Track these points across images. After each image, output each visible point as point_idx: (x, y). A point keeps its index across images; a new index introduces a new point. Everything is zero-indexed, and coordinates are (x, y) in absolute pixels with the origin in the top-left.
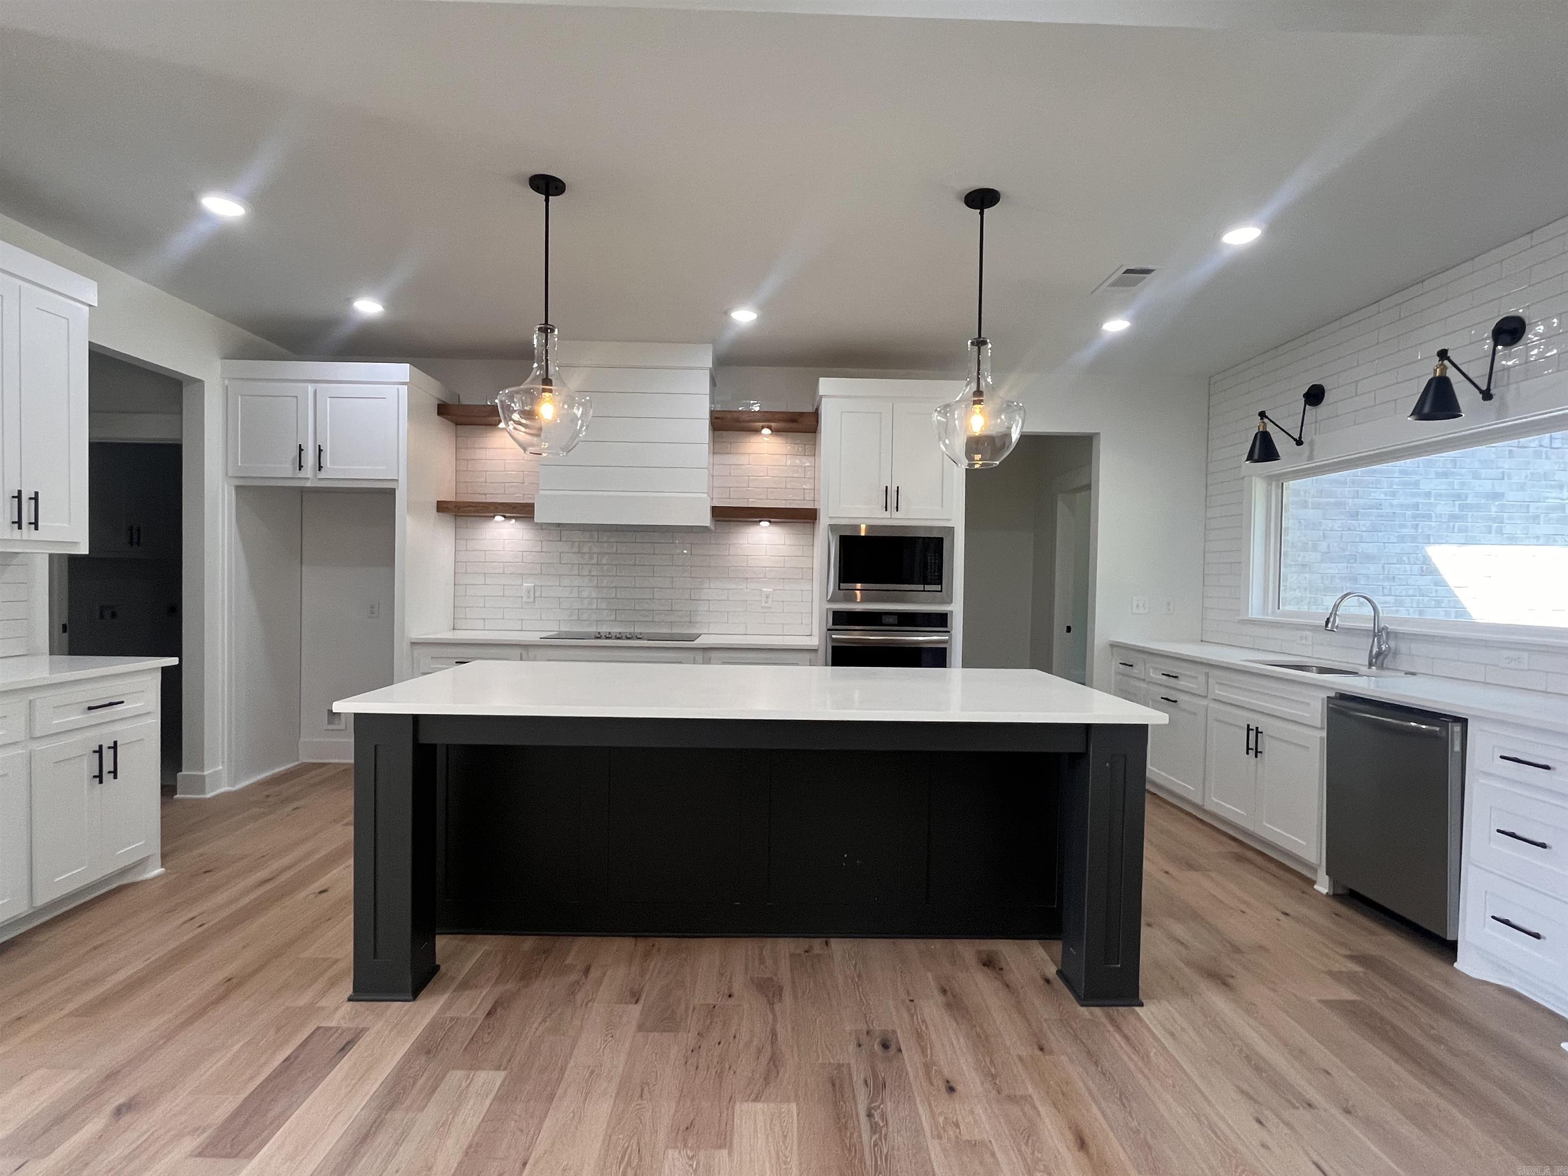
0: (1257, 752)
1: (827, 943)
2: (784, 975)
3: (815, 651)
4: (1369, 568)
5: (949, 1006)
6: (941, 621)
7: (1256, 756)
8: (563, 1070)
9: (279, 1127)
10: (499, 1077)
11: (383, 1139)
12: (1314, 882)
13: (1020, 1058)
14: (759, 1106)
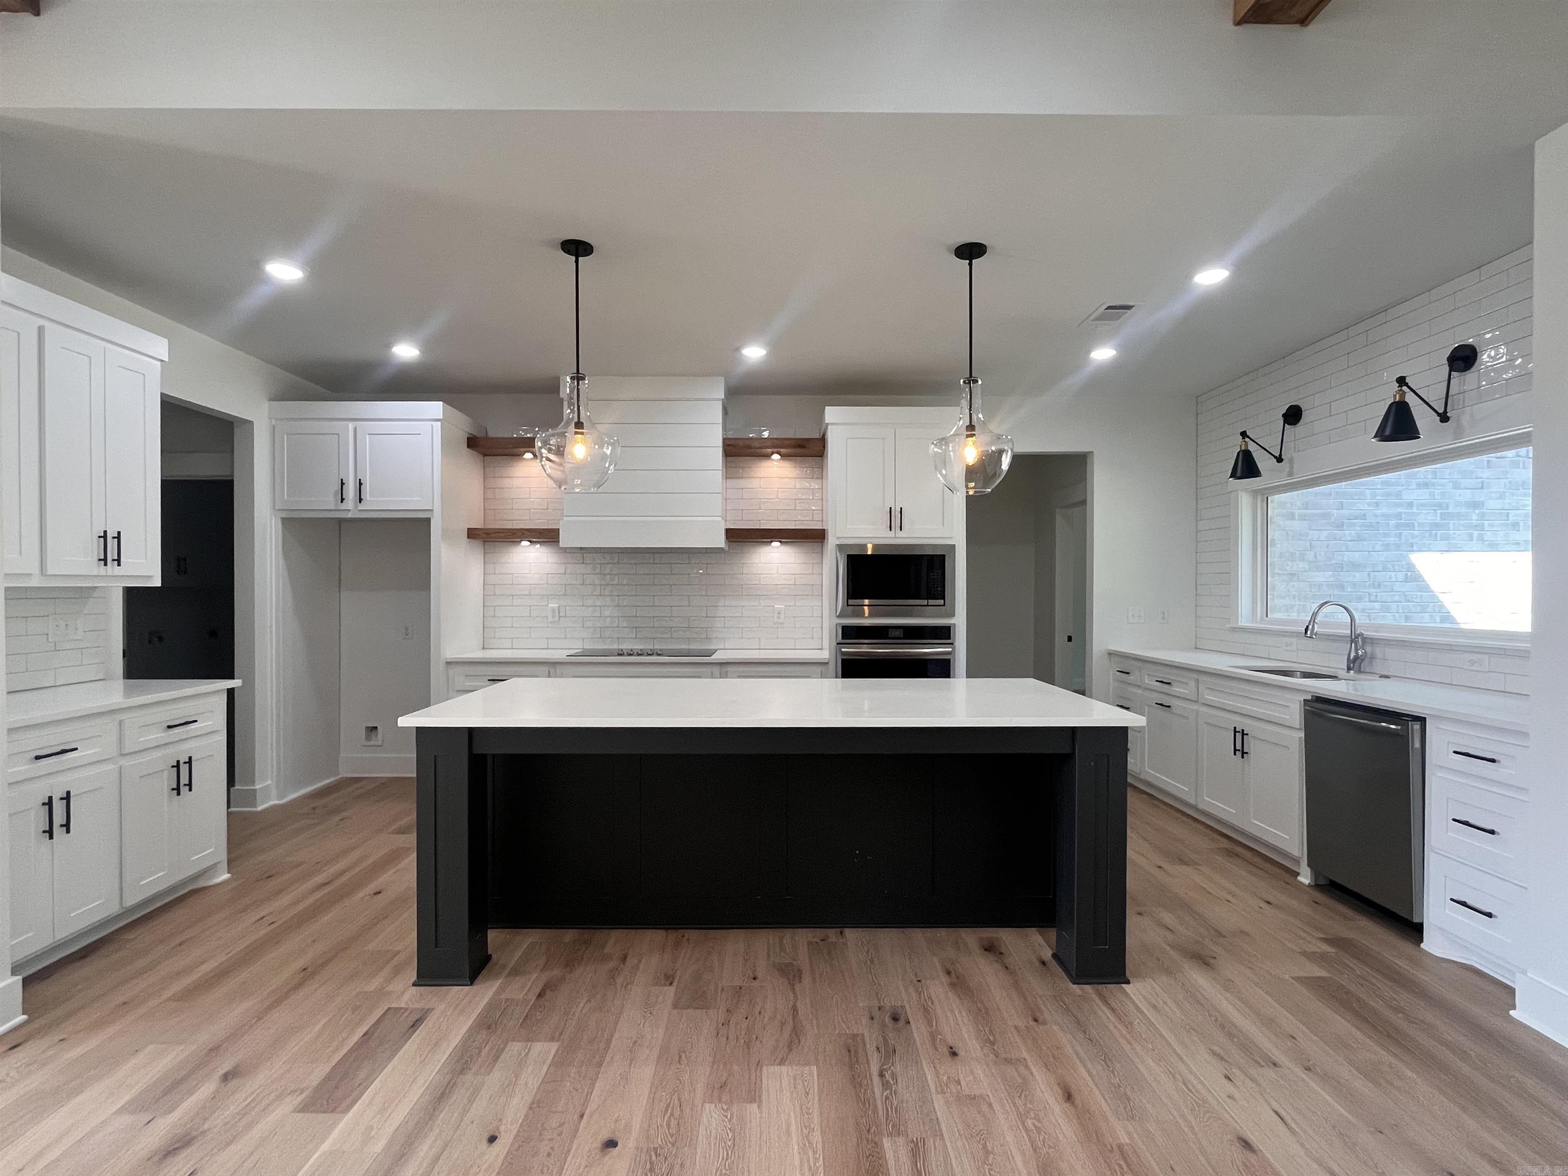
0: (1243, 753)
1: (841, 933)
2: (803, 960)
3: (828, 663)
4: (1355, 576)
5: (953, 985)
6: (943, 633)
7: (1243, 757)
8: (609, 1041)
9: (367, 1088)
10: (554, 1047)
11: (459, 1096)
12: (1298, 874)
13: (1016, 1027)
14: (784, 1069)
